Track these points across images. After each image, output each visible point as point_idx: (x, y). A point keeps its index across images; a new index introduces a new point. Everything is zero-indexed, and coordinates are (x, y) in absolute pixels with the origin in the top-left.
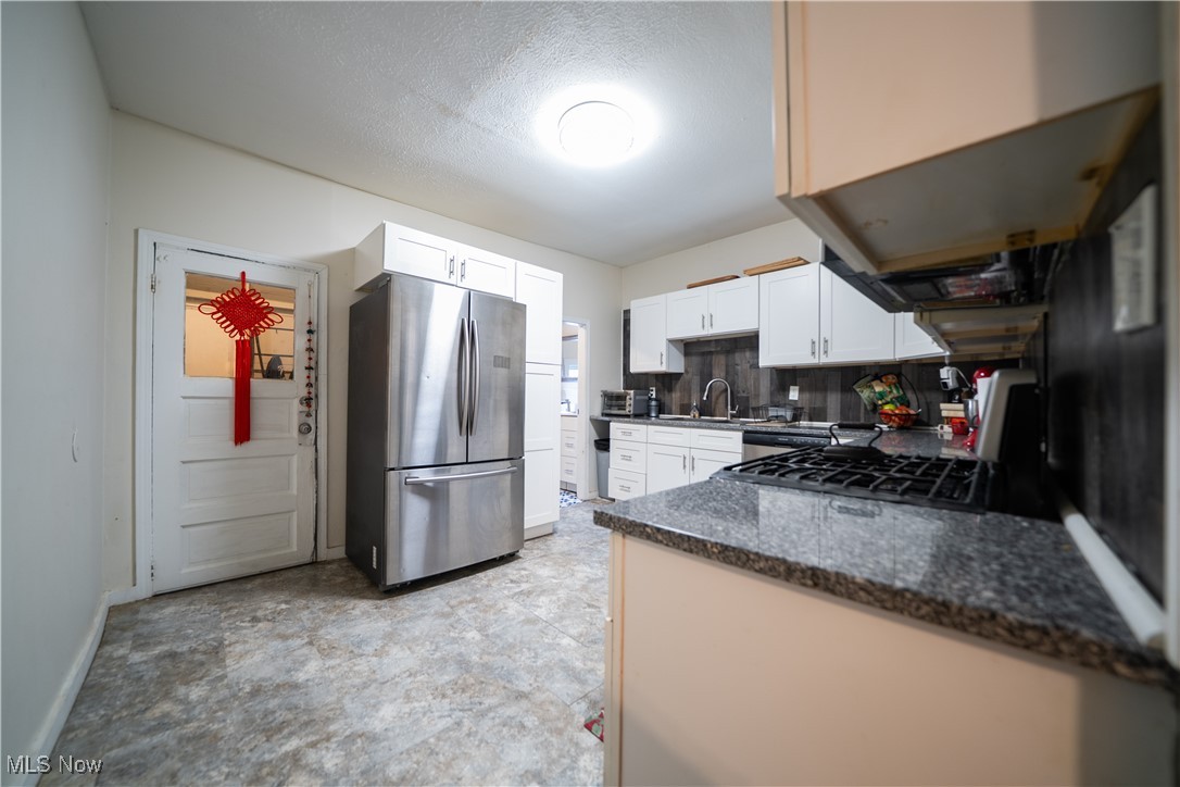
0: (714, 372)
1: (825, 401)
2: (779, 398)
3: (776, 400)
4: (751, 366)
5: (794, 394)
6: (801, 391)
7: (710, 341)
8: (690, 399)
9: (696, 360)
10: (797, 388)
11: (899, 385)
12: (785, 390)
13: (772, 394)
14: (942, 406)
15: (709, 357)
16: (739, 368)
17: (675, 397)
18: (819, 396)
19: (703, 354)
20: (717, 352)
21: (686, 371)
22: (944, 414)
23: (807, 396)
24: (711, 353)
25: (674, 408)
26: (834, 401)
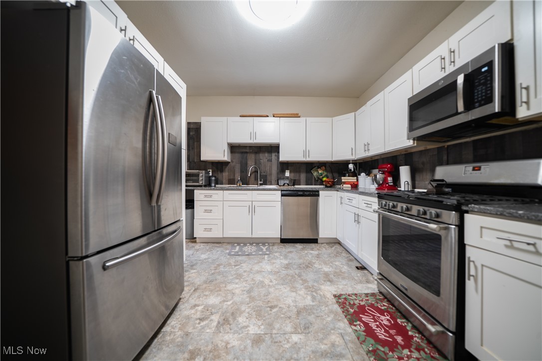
1: (300, 176)
2: (281, 176)
3: (280, 176)
4: (268, 160)
5: (287, 174)
6: (290, 172)
7: (246, 146)
8: (234, 176)
9: (237, 156)
10: (289, 171)
11: (326, 170)
12: (283, 172)
13: (278, 174)
14: (342, 178)
15: (245, 155)
16: (262, 161)
17: (225, 175)
18: (298, 175)
19: (242, 153)
20: (250, 153)
21: (232, 161)
22: (343, 181)
23: (293, 174)
24: (247, 153)
25: (224, 181)
26: (303, 176)
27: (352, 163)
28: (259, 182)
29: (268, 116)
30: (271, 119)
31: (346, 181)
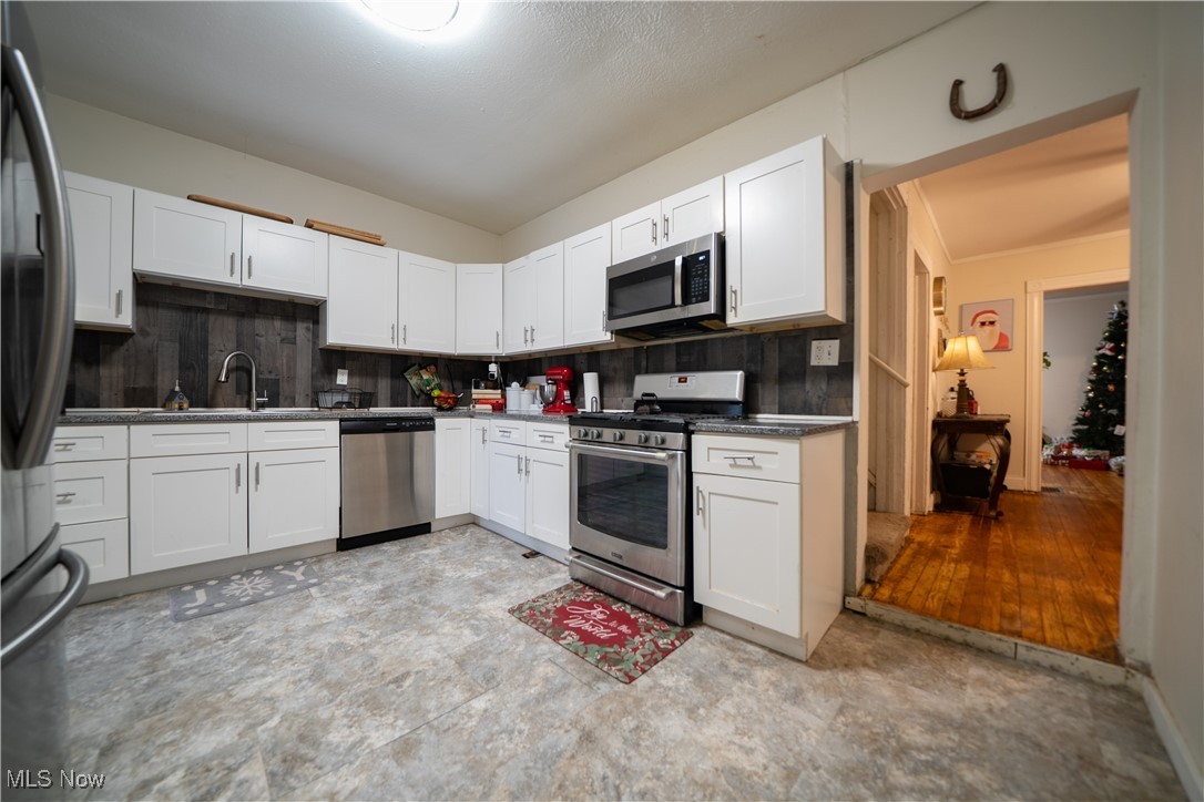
0: (211, 340)
1: (376, 387)
2: (323, 382)
3: (319, 384)
4: (282, 340)
5: (342, 379)
6: (350, 375)
7: (206, 292)
8: (153, 376)
9: (166, 318)
10: (347, 371)
11: (437, 373)
12: (331, 373)
13: (313, 377)
14: (474, 391)
15: (200, 318)
16: (263, 340)
17: (112, 373)
18: (370, 381)
19: (188, 309)
20: (220, 312)
21: (143, 332)
22: (474, 396)
23: (357, 380)
24: (206, 311)
26: (384, 386)
27: (496, 363)
28: (255, 400)
29: (292, 222)
30: (299, 230)
31: (480, 396)
